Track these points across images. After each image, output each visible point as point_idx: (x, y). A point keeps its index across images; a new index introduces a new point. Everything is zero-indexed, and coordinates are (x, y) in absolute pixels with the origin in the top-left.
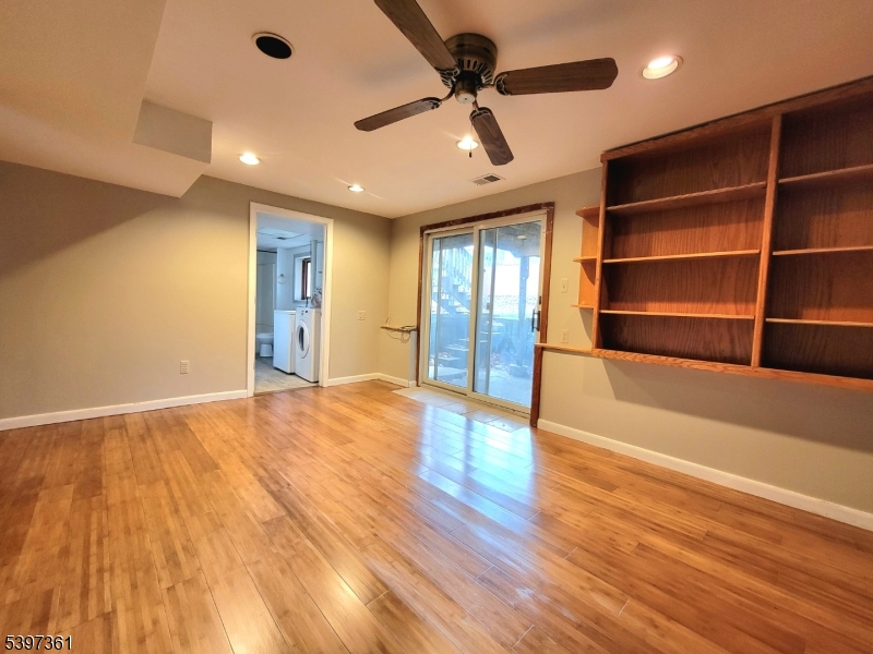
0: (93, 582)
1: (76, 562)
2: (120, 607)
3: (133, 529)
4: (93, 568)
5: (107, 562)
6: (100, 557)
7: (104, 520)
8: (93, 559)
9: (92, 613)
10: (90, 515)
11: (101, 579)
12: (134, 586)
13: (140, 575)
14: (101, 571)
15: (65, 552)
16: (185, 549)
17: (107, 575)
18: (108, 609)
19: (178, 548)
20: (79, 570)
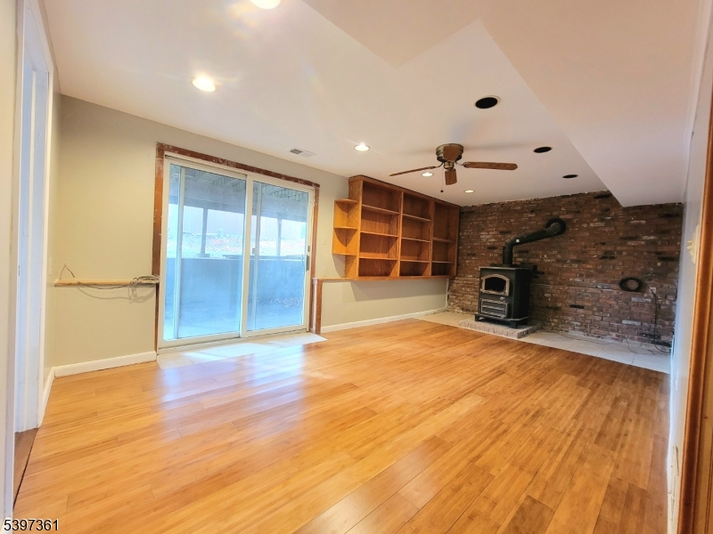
0: (574, 433)
1: (578, 449)
2: (570, 418)
3: (537, 442)
4: (571, 438)
5: (563, 437)
6: (565, 441)
7: (546, 464)
8: (569, 443)
9: (581, 423)
10: (552, 477)
11: (571, 431)
12: (560, 419)
13: (554, 421)
14: (569, 435)
15: (581, 459)
16: (527, 414)
17: (567, 431)
18: (574, 420)
19: (529, 417)
20: (579, 442)
